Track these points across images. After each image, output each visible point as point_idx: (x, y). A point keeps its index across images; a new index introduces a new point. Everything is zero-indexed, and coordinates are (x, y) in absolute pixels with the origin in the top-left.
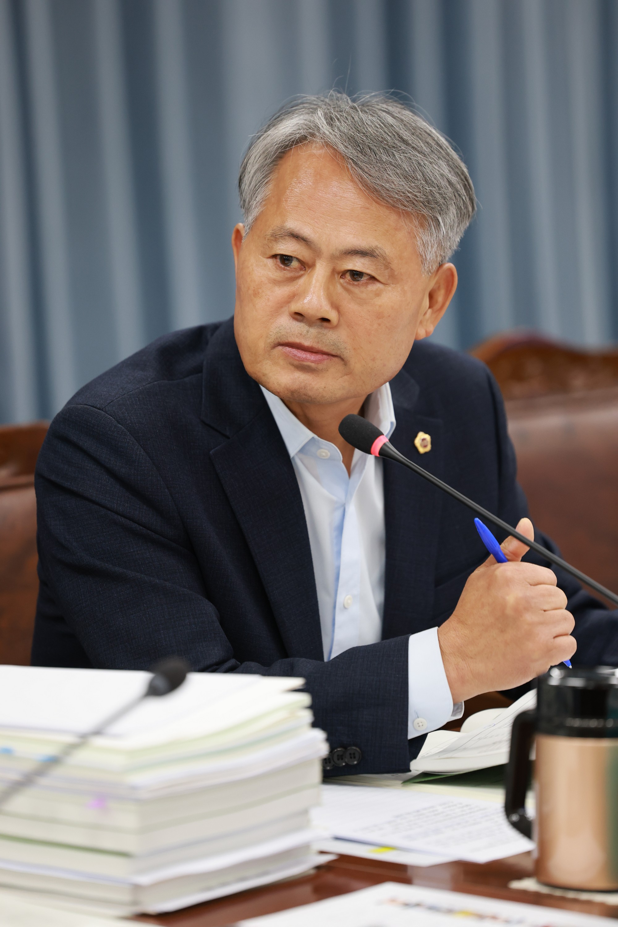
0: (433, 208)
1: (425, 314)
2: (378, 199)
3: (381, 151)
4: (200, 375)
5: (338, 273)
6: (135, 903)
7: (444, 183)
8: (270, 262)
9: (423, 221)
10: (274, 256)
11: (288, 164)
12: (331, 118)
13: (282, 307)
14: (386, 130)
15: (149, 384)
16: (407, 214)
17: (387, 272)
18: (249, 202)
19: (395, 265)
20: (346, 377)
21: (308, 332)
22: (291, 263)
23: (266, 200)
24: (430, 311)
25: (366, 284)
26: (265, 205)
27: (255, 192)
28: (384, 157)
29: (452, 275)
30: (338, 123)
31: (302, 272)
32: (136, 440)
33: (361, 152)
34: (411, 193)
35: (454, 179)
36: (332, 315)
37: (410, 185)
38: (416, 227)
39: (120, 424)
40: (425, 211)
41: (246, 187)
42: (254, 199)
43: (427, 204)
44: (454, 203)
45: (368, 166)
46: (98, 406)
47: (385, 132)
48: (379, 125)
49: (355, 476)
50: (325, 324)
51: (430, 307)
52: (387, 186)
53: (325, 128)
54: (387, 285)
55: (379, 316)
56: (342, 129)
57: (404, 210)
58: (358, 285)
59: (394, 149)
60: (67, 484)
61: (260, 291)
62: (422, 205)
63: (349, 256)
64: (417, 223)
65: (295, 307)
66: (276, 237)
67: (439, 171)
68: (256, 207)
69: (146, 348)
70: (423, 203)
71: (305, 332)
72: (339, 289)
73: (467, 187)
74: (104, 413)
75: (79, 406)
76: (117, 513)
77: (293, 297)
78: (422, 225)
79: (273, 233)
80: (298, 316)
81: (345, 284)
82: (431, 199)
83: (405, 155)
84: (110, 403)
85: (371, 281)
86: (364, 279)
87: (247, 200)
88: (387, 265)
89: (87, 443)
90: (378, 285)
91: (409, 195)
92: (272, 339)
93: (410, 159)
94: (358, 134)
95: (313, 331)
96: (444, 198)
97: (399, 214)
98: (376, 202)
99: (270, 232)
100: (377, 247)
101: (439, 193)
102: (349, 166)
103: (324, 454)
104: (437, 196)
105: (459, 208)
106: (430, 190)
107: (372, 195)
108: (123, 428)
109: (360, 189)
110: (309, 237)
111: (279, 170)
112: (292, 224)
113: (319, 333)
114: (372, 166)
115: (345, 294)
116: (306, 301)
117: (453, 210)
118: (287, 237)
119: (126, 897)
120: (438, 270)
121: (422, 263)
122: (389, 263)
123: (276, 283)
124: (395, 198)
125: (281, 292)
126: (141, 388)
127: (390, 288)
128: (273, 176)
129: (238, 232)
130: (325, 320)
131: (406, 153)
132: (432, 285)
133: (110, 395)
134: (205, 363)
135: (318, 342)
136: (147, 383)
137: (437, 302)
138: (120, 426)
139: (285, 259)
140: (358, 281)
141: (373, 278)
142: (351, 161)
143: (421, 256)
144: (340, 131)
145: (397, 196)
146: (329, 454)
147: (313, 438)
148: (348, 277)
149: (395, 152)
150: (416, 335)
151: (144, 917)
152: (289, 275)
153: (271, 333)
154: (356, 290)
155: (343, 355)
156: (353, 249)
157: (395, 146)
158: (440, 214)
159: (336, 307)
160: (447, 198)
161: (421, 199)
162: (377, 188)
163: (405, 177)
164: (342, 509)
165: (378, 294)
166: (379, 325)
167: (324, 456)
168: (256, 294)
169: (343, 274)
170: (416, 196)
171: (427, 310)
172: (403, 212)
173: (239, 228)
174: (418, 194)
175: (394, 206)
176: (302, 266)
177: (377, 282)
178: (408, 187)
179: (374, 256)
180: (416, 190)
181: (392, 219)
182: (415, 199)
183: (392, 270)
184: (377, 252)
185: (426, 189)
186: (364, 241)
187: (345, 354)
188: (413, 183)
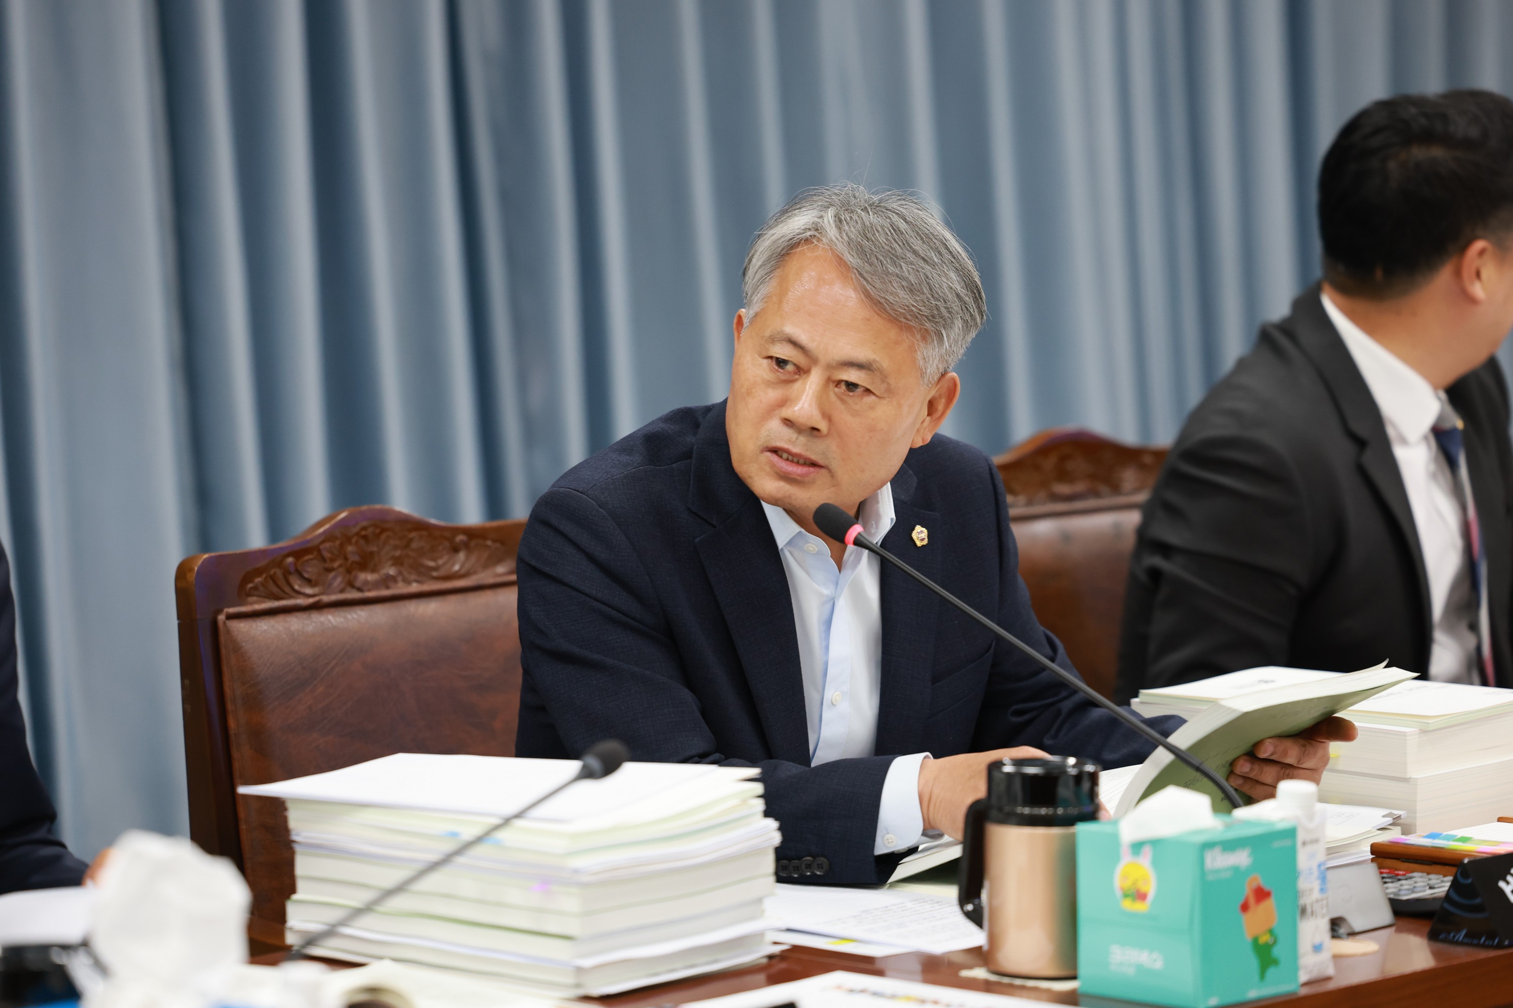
0: (937, 322)
1: (923, 422)
2: (881, 311)
3: (888, 260)
4: (688, 461)
5: (834, 382)
6: (578, 986)
7: (951, 297)
8: (765, 362)
9: (925, 336)
10: (771, 357)
11: (793, 264)
12: (840, 221)
13: (774, 410)
14: (896, 237)
15: (635, 468)
16: (909, 328)
17: (882, 386)
18: (751, 297)
19: (891, 378)
20: (833, 489)
21: (797, 439)
22: (786, 365)
23: (767, 298)
24: (928, 418)
25: (862, 396)
26: (766, 302)
27: (756, 288)
28: (891, 269)
29: (955, 385)
30: (847, 228)
31: (797, 377)
32: (618, 525)
33: (867, 262)
34: (915, 306)
35: (962, 292)
36: (823, 426)
37: (914, 298)
38: (917, 341)
39: (601, 508)
40: (928, 325)
41: (750, 281)
42: (755, 294)
43: (931, 318)
44: (961, 317)
45: (873, 277)
46: (581, 490)
47: (895, 240)
48: (890, 231)
49: (846, 572)
50: (815, 432)
51: (928, 415)
52: (891, 298)
53: (832, 231)
54: (882, 399)
55: (872, 429)
56: (850, 234)
57: (907, 324)
58: (851, 396)
59: (902, 261)
60: (547, 569)
61: (754, 391)
63: (845, 368)
64: (918, 337)
65: (787, 412)
66: (773, 340)
67: (947, 284)
68: (756, 302)
69: (634, 433)
70: (927, 318)
71: (794, 439)
72: (833, 397)
73: (977, 298)
74: (586, 497)
75: (561, 490)
76: (596, 600)
77: (783, 403)
78: (924, 338)
79: (771, 335)
80: (788, 422)
81: (839, 394)
82: (936, 313)
83: (913, 267)
84: (593, 486)
85: (866, 393)
86: (859, 390)
87: (749, 294)
88: (884, 378)
89: (568, 528)
90: (873, 398)
91: (913, 309)
92: (761, 442)
93: (918, 271)
94: (867, 242)
95: (802, 439)
96: (950, 312)
97: (901, 328)
98: (878, 315)
99: (767, 333)
100: (874, 361)
101: (945, 307)
102: (853, 276)
103: (811, 549)
104: (943, 310)
105: (965, 322)
106: (936, 304)
107: (874, 307)
108: (605, 512)
109: (862, 300)
110: (806, 346)
111: (784, 266)
112: (790, 329)
113: (808, 442)
114: (877, 278)
115: (838, 403)
116: (796, 408)
117: (959, 323)
118: (784, 342)
119: (570, 980)
120: (939, 380)
121: (921, 376)
122: (886, 377)
123: (769, 384)
124: (898, 311)
125: (773, 395)
126: (625, 473)
127: (885, 402)
128: (777, 273)
129: (740, 317)
130: (814, 429)
131: (914, 265)
132: (932, 393)
133: (593, 479)
134: (695, 447)
135: (807, 450)
136: (632, 467)
137: (936, 410)
138: (602, 510)
139: (781, 363)
140: (853, 391)
141: (868, 391)
142: (856, 271)
143: (921, 370)
144: (849, 237)
145: (900, 310)
146: (817, 549)
147: (800, 532)
148: (843, 387)
149: (902, 264)
150: (912, 443)
151: (587, 999)
152: (783, 377)
153: (761, 436)
154: (850, 400)
155: (831, 465)
156: (852, 361)
157: (904, 257)
158: (944, 328)
159: (828, 417)
160: (954, 312)
161: (925, 314)
162: (881, 301)
163: (911, 291)
164: (831, 603)
165: (872, 408)
166: (871, 438)
167: (811, 551)
168: (749, 393)
169: (838, 383)
170: (920, 310)
171: (926, 418)
172: (905, 326)
173: (741, 314)
174: (922, 308)
175: (896, 319)
176: (797, 371)
177: (871, 395)
178: (913, 301)
179: (872, 370)
180: (920, 305)
181: (893, 333)
182: (919, 313)
183: (888, 384)
184: (874, 366)
185: (931, 303)
186: (862, 354)
187: (835, 465)
188: (919, 296)
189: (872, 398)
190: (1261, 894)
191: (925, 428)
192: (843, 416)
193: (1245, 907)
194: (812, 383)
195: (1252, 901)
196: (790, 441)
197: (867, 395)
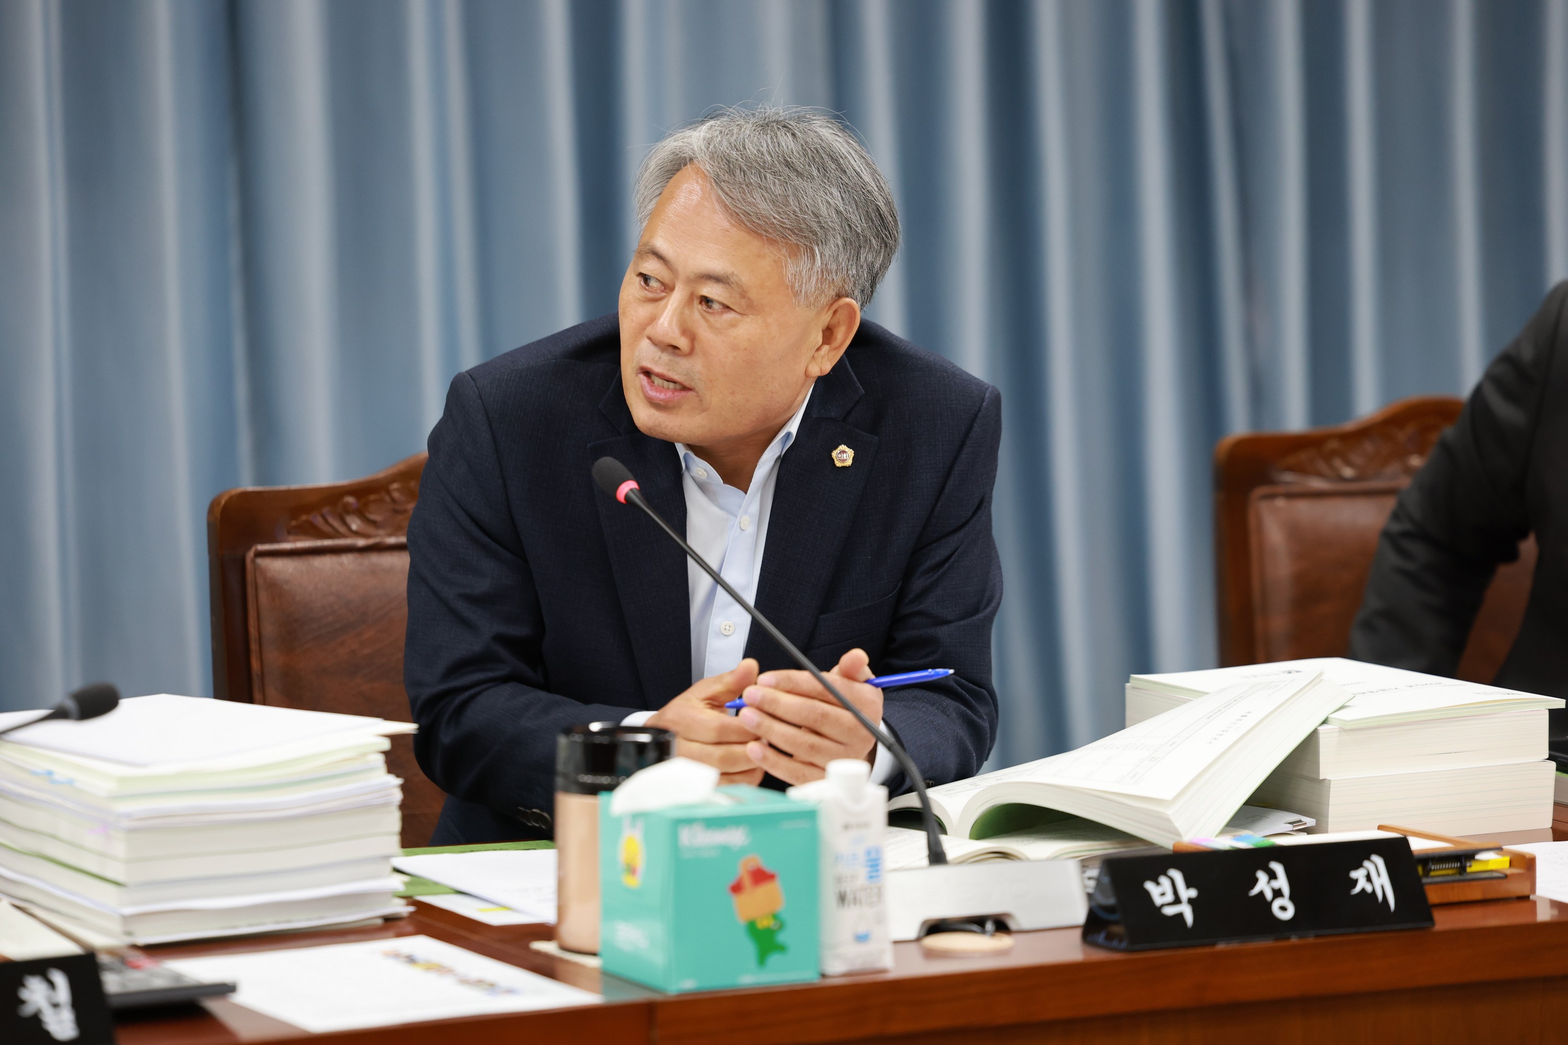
0: (806, 237)
1: (816, 349)
5: (694, 298)
8: (635, 280)
9: (794, 251)
10: (641, 275)
13: (644, 329)
16: (772, 242)
17: (743, 302)
19: (753, 294)
20: (704, 414)
21: (660, 358)
22: (653, 282)
24: (824, 346)
25: (720, 313)
29: (854, 311)
31: (663, 294)
34: (777, 218)
36: (683, 343)
38: (783, 255)
40: (795, 240)
50: (677, 351)
51: (825, 343)
54: (745, 316)
57: (768, 236)
58: (711, 313)
61: (627, 310)
62: (791, 233)
63: (702, 281)
64: (784, 251)
65: (649, 330)
70: (792, 231)
71: (657, 358)
72: (697, 316)
78: (790, 254)
80: (652, 341)
81: (702, 311)
82: (805, 227)
85: (725, 309)
86: (716, 306)
88: (743, 294)
90: (733, 315)
91: (774, 220)
92: (638, 364)
95: (665, 357)
96: (822, 227)
97: (761, 240)
98: (737, 226)
100: (733, 274)
101: (817, 222)
104: (814, 224)
106: (805, 218)
107: (732, 218)
110: (669, 258)
113: (670, 361)
115: (702, 322)
116: (660, 325)
118: (651, 257)
120: (830, 304)
121: (795, 295)
122: (746, 292)
123: (640, 301)
124: (757, 222)
125: (643, 313)
127: (748, 319)
130: (675, 348)
132: (825, 319)
135: (669, 370)
139: (647, 279)
140: (712, 308)
141: (727, 308)
143: (793, 287)
146: (706, 474)
148: (702, 303)
149: (768, 175)
150: (806, 370)
152: (650, 295)
153: (637, 356)
154: (711, 318)
155: (697, 387)
156: (707, 273)
158: (817, 244)
159: (688, 334)
161: (788, 226)
162: (738, 211)
163: (773, 202)
165: (733, 325)
169: (698, 300)
170: (783, 222)
171: (821, 346)
172: (766, 239)
174: (786, 221)
176: (663, 288)
177: (732, 312)
178: (774, 212)
179: (728, 283)
180: (783, 217)
181: (755, 245)
182: (782, 226)
183: (750, 299)
184: (732, 280)
185: (798, 217)
186: (716, 265)
187: (700, 386)
188: (781, 208)
189: (729, 316)
190: (761, 876)
191: (823, 357)
192: (704, 333)
193: (737, 888)
194: (676, 299)
195: (747, 882)
196: (653, 360)
197: (727, 312)
